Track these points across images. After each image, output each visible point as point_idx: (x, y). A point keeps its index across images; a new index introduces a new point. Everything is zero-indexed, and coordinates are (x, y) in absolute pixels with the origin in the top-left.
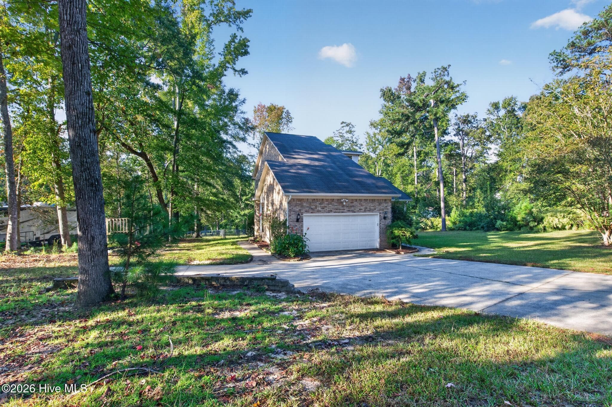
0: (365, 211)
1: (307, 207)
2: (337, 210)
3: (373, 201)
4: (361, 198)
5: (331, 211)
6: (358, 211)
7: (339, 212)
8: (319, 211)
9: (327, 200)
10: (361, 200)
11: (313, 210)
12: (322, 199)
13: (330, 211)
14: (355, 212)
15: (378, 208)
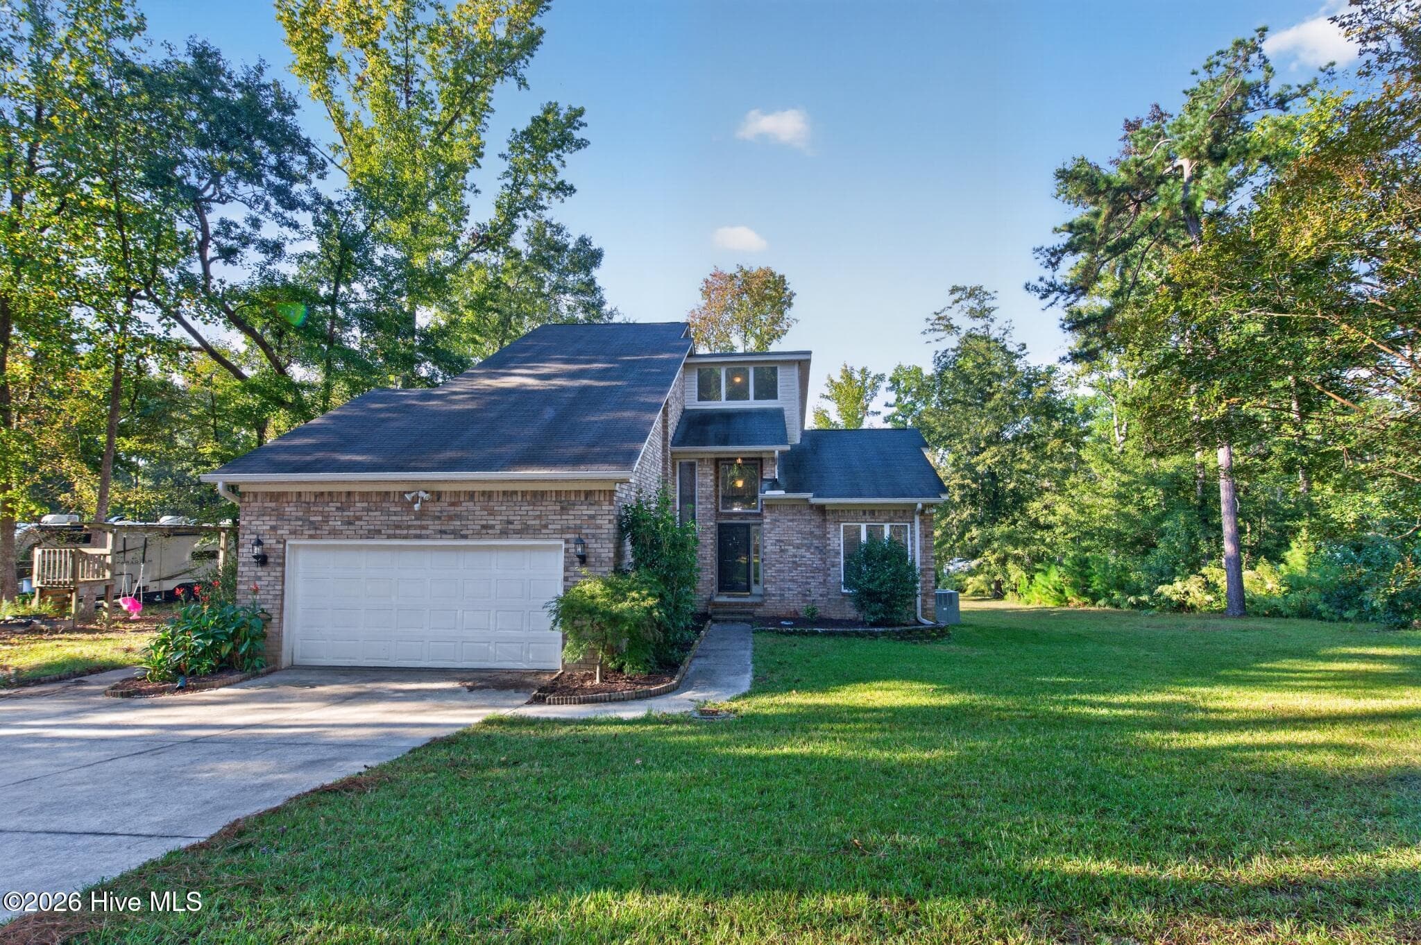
0: (504, 533)
1: (298, 519)
2: (397, 531)
3: (538, 497)
4: (487, 488)
5: (379, 532)
6: (479, 535)
7: (406, 537)
8: (334, 533)
9: (365, 496)
10: (488, 495)
11: (316, 530)
12: (349, 494)
13: (374, 533)
14: (465, 537)
15: (557, 523)
